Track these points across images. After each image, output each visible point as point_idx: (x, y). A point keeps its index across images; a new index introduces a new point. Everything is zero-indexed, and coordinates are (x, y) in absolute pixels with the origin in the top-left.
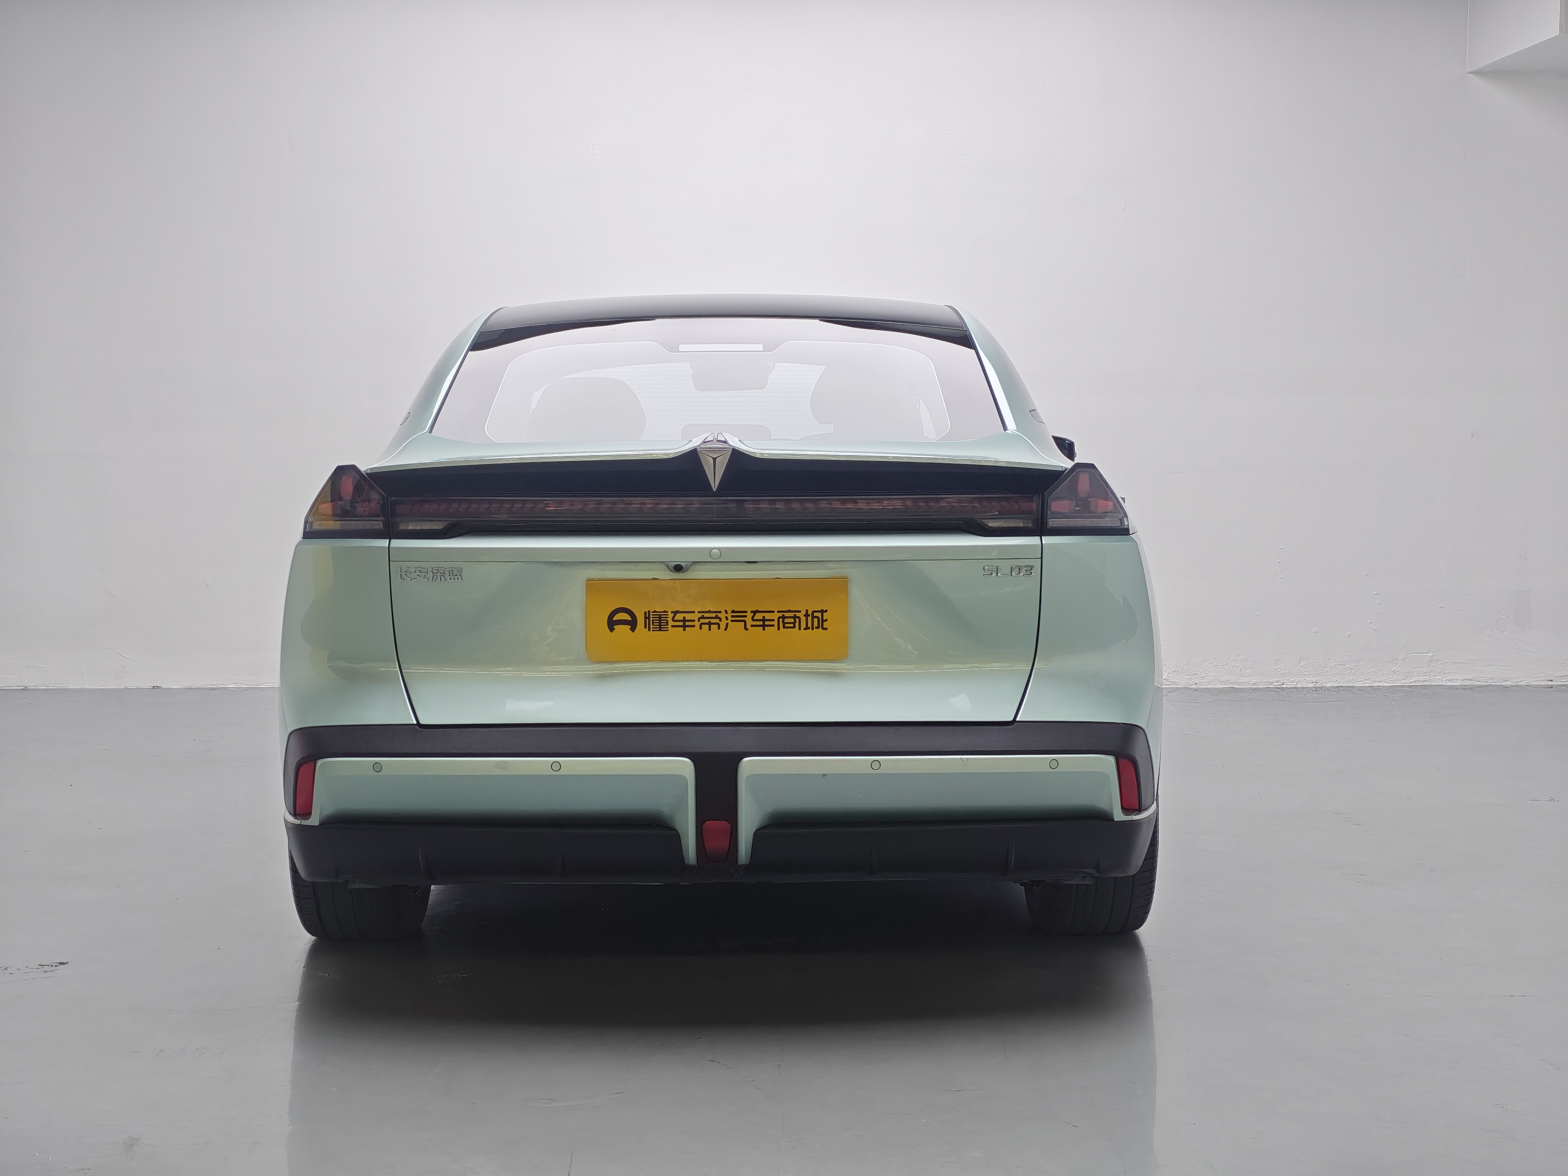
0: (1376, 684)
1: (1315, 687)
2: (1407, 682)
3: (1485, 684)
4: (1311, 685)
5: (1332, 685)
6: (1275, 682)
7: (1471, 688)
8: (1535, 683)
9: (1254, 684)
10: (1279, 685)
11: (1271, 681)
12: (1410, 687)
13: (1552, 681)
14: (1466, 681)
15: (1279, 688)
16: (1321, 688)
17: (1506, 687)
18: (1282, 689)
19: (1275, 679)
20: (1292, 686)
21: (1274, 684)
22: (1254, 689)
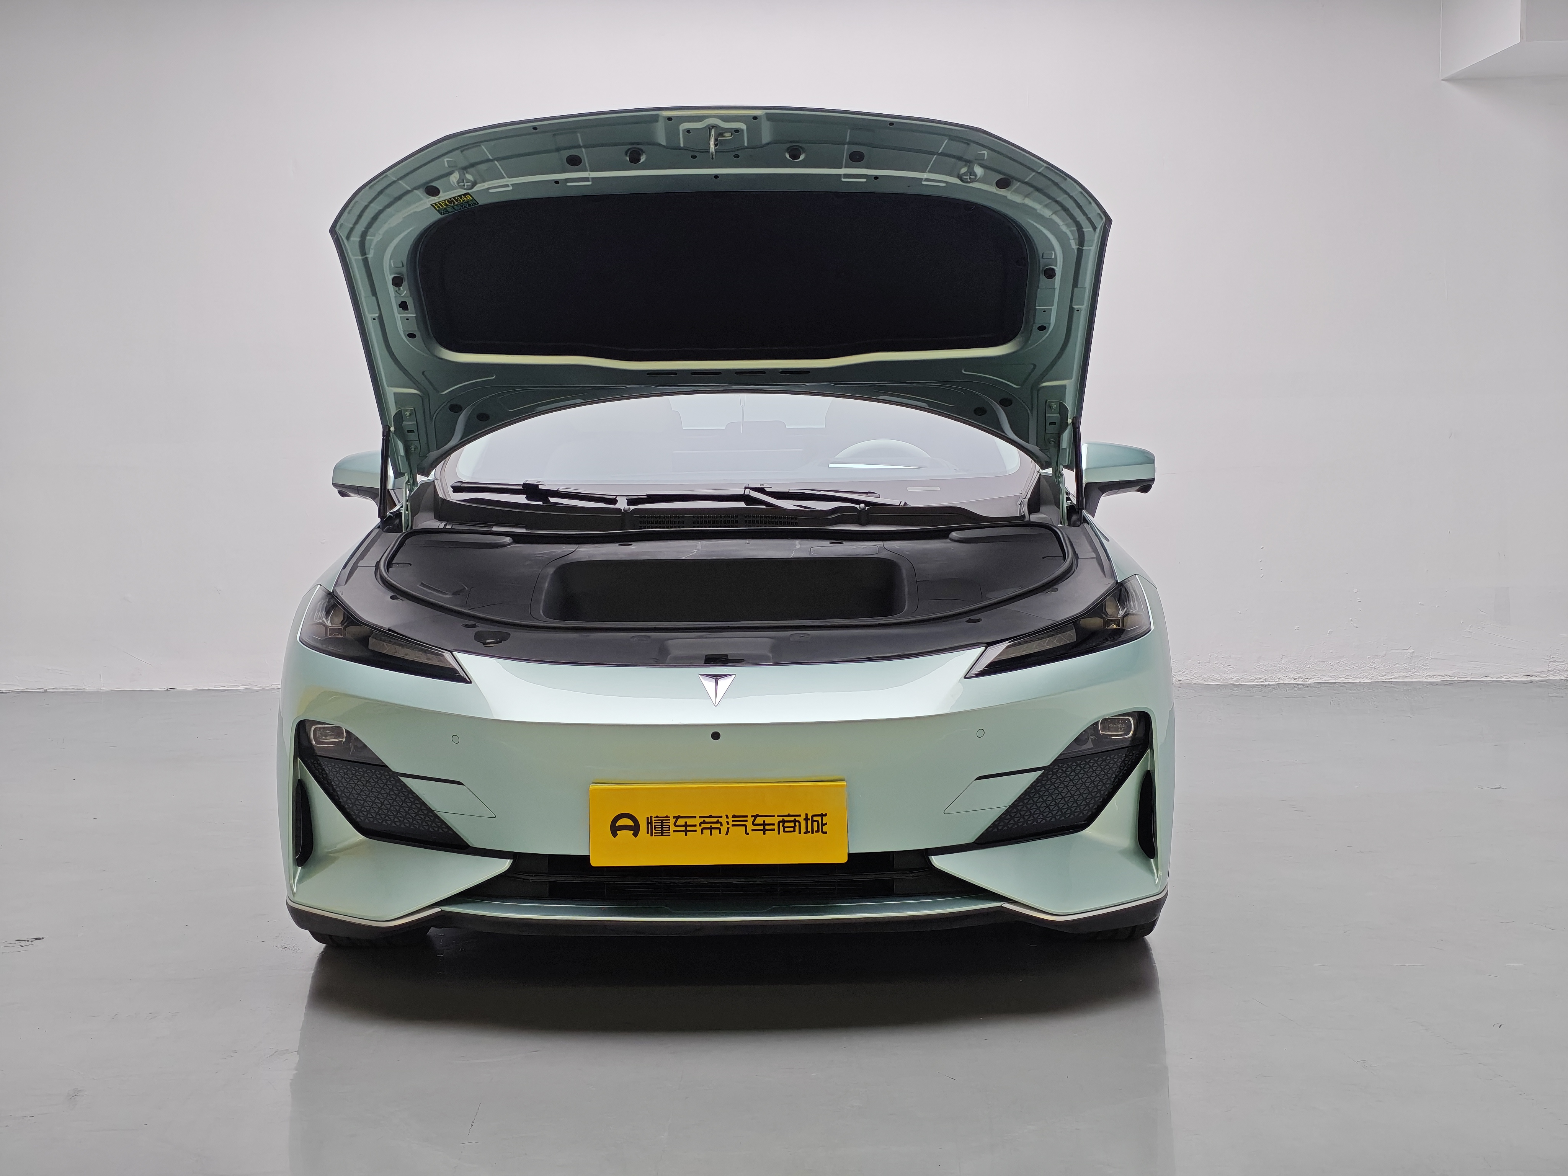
0: (1357, 680)
1: (1298, 684)
2: (1388, 678)
3: (1466, 679)
4: (1293, 682)
5: (1314, 682)
6: (1259, 678)
7: (1451, 684)
8: (1515, 679)
9: (1238, 681)
10: (1262, 682)
11: (1254, 678)
12: (1391, 683)
13: (1532, 676)
14: (1446, 677)
15: (1262, 685)
16: (1304, 684)
17: (1486, 683)
18: (1265, 685)
19: (1258, 676)
20: (1274, 683)
21: (1256, 680)
22: (1237, 686)
